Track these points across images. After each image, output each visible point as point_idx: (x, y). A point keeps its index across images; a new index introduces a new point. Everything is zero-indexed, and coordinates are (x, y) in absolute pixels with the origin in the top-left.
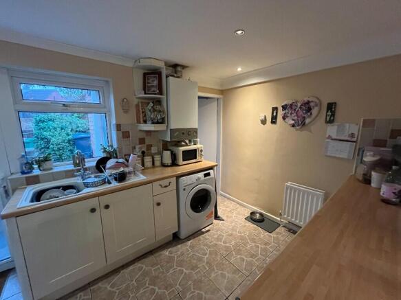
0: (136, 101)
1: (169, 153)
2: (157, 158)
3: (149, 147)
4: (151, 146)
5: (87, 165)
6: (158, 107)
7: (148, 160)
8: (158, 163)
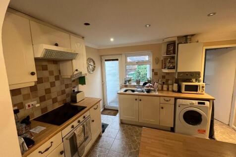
0: (162, 58)
1: (177, 84)
2: (170, 86)
3: (167, 80)
4: (169, 80)
5: (141, 84)
6: (172, 61)
7: (165, 87)
8: (170, 89)
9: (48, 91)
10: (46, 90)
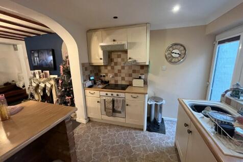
9: (119, 71)
10: (119, 70)
